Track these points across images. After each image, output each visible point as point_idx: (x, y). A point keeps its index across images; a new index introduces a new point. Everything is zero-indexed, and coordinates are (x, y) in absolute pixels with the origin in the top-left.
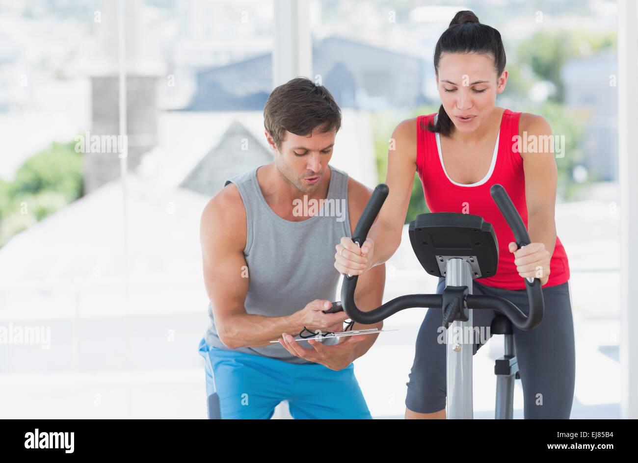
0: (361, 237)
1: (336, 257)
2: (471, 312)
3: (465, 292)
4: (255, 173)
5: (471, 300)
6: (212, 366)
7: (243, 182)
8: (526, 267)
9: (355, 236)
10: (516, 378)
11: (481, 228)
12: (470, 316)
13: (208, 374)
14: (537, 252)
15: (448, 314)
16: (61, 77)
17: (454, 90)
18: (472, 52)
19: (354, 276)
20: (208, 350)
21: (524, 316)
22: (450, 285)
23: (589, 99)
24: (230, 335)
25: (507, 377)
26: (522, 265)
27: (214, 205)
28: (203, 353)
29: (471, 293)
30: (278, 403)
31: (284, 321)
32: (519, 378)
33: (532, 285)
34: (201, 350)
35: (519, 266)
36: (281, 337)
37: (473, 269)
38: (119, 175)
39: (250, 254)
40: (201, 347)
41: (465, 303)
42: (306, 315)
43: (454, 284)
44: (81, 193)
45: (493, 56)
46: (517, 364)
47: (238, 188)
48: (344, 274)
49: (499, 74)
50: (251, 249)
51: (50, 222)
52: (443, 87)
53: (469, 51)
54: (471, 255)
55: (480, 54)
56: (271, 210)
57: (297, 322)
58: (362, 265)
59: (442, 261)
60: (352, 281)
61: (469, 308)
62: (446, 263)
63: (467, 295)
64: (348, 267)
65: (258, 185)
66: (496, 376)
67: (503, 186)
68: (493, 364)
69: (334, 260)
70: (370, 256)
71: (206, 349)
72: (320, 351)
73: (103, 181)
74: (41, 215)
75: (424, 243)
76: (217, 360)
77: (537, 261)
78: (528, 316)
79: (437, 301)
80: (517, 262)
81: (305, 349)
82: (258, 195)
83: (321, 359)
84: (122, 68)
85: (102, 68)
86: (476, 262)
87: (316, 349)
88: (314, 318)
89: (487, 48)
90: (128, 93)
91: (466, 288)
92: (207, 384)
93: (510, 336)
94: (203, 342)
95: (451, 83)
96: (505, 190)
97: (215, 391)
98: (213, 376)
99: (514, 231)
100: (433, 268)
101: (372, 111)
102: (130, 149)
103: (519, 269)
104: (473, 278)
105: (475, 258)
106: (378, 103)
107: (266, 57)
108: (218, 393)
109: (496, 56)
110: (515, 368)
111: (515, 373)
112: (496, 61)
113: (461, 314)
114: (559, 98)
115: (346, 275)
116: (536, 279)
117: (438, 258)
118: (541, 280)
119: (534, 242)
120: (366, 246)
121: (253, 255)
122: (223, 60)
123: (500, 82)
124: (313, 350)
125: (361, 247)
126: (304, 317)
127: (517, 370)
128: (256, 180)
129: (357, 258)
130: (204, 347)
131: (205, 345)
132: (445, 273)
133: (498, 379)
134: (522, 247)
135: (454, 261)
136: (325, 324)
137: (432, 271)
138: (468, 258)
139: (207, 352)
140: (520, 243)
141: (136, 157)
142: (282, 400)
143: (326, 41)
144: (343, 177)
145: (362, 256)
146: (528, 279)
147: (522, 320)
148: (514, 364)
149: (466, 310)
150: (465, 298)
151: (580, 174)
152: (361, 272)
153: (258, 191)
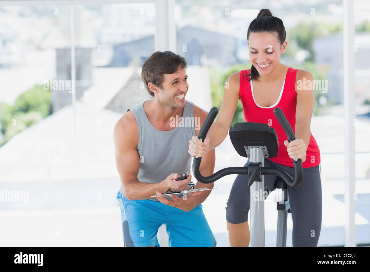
0: (203, 136)
1: (189, 147)
2: (263, 177)
3: (260, 166)
4: (143, 105)
5: (263, 170)
6: (124, 206)
7: (136, 110)
8: (293, 152)
9: (200, 136)
10: (289, 212)
11: (269, 131)
12: (263, 179)
13: (122, 211)
14: (299, 144)
15: (251, 178)
16: (39, 49)
17: (256, 52)
18: (265, 32)
19: (199, 158)
20: (121, 197)
21: (292, 179)
22: (252, 162)
23: (328, 60)
24: (129, 193)
25: (283, 212)
26: (291, 152)
27: (120, 123)
28: (119, 199)
29: (263, 166)
30: (160, 225)
31: (156, 186)
32: (290, 212)
33: (296, 162)
34: (118, 197)
35: (289, 152)
36: (156, 194)
37: (264, 153)
38: (71, 102)
39: (141, 149)
40: (117, 196)
41: (260, 172)
42: (167, 182)
43: (254, 162)
44: (51, 112)
45: (278, 34)
46: (289, 204)
47: (133, 114)
48: (194, 156)
49: (282, 43)
50: (141, 147)
51: (34, 129)
52: (251, 51)
53: (264, 32)
54: (263, 145)
55: (270, 33)
56: (152, 125)
57: (163, 186)
58: (204, 152)
59: (247, 149)
60: (198, 160)
61: (262, 175)
62: (250, 150)
63: (261, 167)
64: (197, 152)
65: (144, 112)
66: (277, 211)
67: (281, 108)
68: (276, 205)
69: (188, 149)
70: (208, 147)
71: (120, 197)
72: (176, 201)
73: (62, 105)
74: (29, 124)
75: (238, 139)
76: (127, 202)
77: (299, 149)
78: (294, 179)
79: (245, 171)
80: (288, 150)
81: (168, 200)
82: (144, 117)
83: (178, 206)
84: (72, 44)
85: (62, 44)
86: (266, 150)
87: (174, 200)
88: (171, 184)
89: (274, 30)
90: (76, 58)
91: (261, 163)
92: (121, 216)
93: (285, 189)
94: (119, 193)
95: (254, 49)
96: (282, 110)
97: (126, 219)
98: (124, 211)
99: (287, 133)
100: (243, 153)
101: (209, 67)
102: (77, 88)
103: (289, 154)
104: (264, 158)
105: (265, 147)
106: (212, 62)
107: (151, 38)
108: (127, 220)
109: (279, 34)
110: (288, 207)
111: (288, 209)
112: (279, 36)
113: (258, 178)
114: (311, 59)
115: (195, 157)
116: (298, 159)
117: (245, 147)
118: (301, 159)
119: (298, 139)
120: (206, 141)
121: (143, 150)
122: (128, 39)
123: (282, 47)
124: (173, 200)
125: (203, 142)
126: (166, 183)
127: (289, 207)
128: (143, 108)
129: (201, 147)
130: (119, 196)
131: (120, 195)
132: (249, 155)
133: (279, 212)
134: (291, 142)
135: (254, 148)
136: (177, 186)
137: (242, 154)
138: (262, 147)
139: (121, 199)
140: (290, 140)
141: (80, 92)
142: (163, 223)
143: (184, 28)
144: (191, 106)
145: (203, 147)
146: (295, 159)
147: (291, 181)
148: (288, 204)
149: (260, 176)
150: (260, 169)
151: (323, 101)
152: (203, 155)
153: (144, 115)
